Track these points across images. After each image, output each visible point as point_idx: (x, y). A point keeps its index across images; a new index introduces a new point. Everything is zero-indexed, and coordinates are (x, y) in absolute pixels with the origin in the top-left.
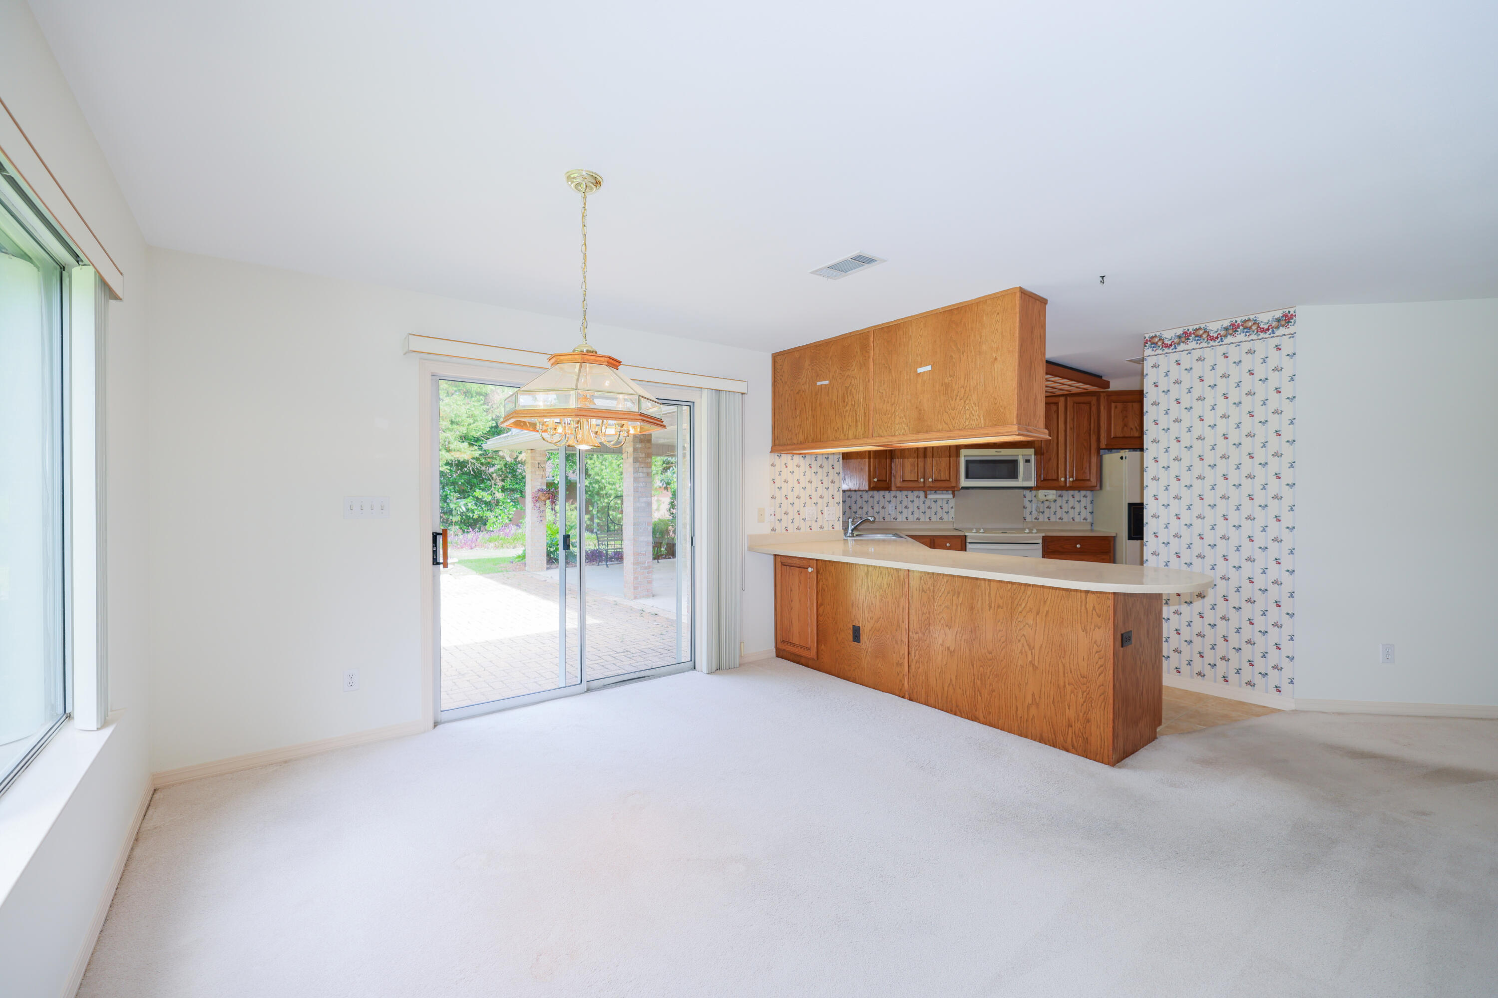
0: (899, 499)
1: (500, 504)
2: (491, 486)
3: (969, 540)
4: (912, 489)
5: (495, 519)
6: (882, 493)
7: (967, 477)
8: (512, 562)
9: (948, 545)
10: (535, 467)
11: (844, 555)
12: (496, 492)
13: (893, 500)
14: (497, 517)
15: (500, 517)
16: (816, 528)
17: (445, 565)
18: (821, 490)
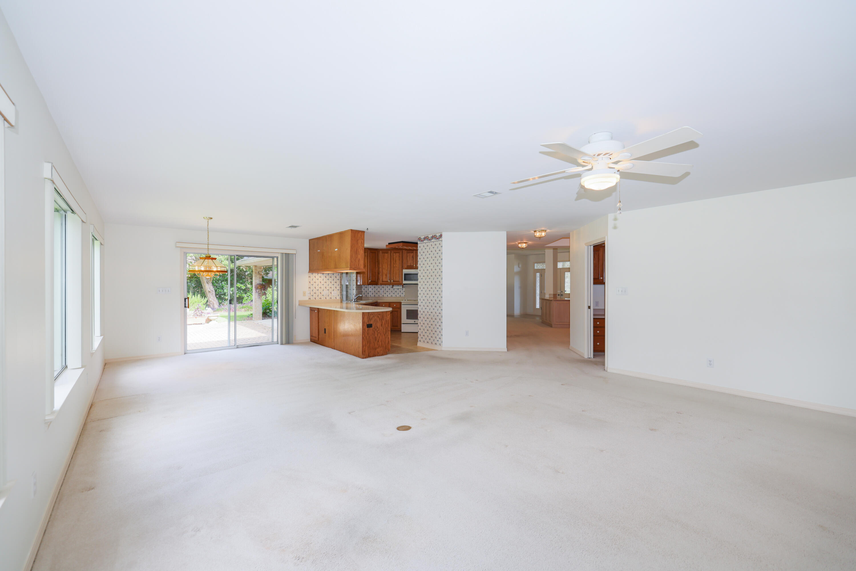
0: (385, 288)
1: (250, 290)
2: (245, 281)
3: (402, 304)
4: (385, 284)
5: (247, 298)
6: (374, 286)
7: (405, 280)
8: (249, 317)
9: (384, 305)
10: (256, 273)
11: (340, 308)
12: (248, 285)
13: (382, 289)
14: (248, 297)
15: (249, 297)
16: (328, 298)
17: (188, 307)
18: (330, 285)
